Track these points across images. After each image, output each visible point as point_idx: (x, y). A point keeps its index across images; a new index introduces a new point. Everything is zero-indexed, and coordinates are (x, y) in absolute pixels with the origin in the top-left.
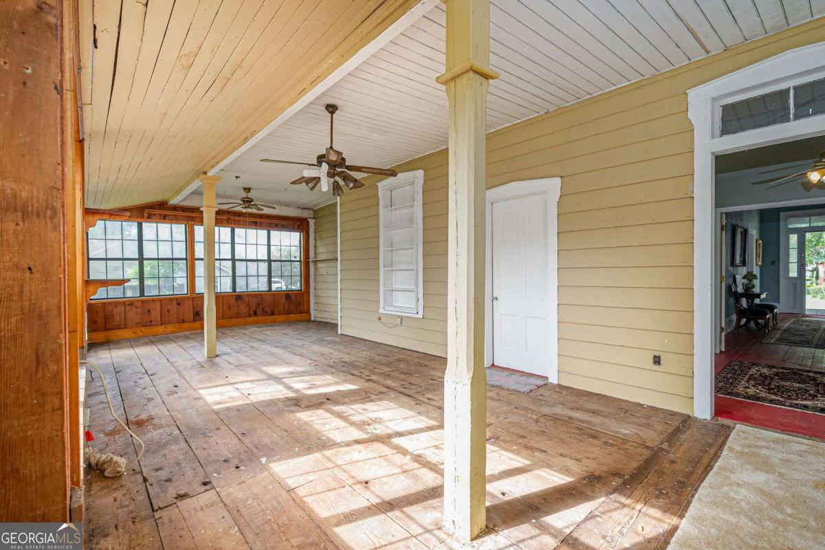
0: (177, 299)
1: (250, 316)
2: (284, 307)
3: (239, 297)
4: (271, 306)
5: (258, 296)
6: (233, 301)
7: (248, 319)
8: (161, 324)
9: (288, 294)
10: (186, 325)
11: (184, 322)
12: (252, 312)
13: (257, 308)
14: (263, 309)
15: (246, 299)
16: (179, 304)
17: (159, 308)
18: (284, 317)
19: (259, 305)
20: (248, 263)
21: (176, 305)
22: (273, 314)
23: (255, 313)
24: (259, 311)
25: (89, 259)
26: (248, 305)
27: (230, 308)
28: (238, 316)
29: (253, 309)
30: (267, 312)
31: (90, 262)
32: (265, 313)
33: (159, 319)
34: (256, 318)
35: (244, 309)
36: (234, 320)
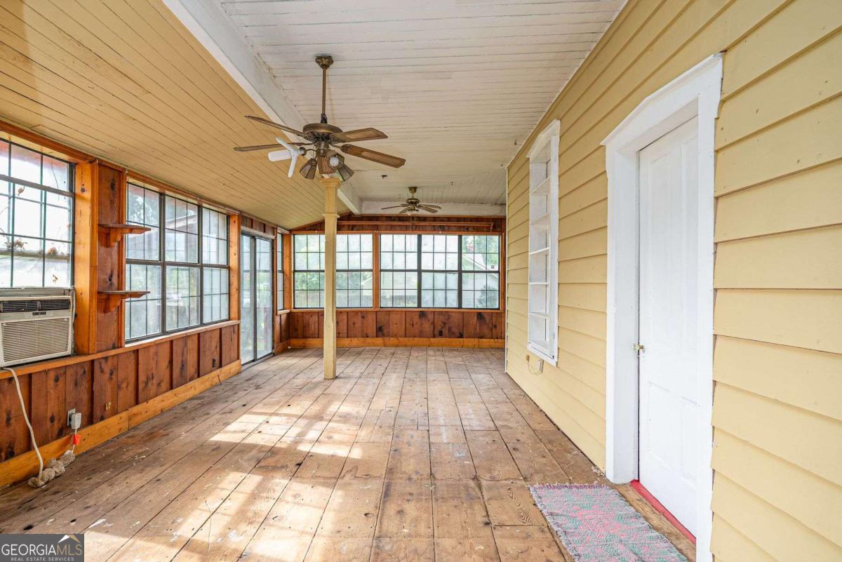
0: (361, 312)
1: (434, 337)
2: (475, 329)
3: (423, 314)
4: (458, 325)
5: (445, 313)
6: (416, 319)
7: (432, 340)
8: (348, 337)
9: (480, 313)
10: (369, 340)
11: (367, 337)
12: (437, 332)
13: (443, 327)
14: (450, 329)
15: (430, 317)
16: (363, 317)
17: (346, 321)
18: (475, 341)
19: (445, 324)
20: (435, 274)
21: (360, 318)
22: (461, 336)
23: (441, 334)
24: (445, 331)
25: (295, 271)
26: (433, 323)
27: (413, 325)
28: (421, 334)
29: (438, 328)
30: (453, 333)
31: (296, 273)
32: (451, 334)
33: (346, 331)
34: (442, 340)
35: (427, 327)
36: (417, 339)
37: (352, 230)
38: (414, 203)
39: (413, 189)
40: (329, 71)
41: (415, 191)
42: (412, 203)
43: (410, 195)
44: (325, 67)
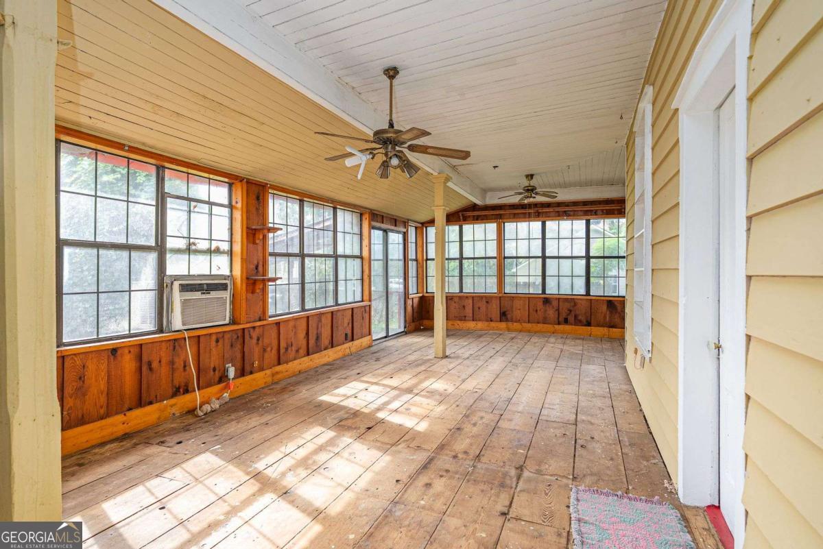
0: (486, 297)
1: (559, 324)
2: (605, 317)
3: (547, 301)
4: (585, 313)
5: (571, 301)
6: (540, 305)
7: (556, 326)
8: (473, 320)
9: (610, 301)
10: (493, 324)
11: (491, 321)
12: (561, 319)
13: (568, 315)
14: (576, 316)
15: (555, 303)
16: (487, 302)
17: (471, 304)
18: (604, 330)
19: (570, 311)
20: (560, 260)
21: (485, 302)
22: (589, 324)
23: (566, 321)
24: (571, 319)
25: (427, 260)
26: (558, 310)
27: (537, 311)
28: (545, 321)
29: (563, 315)
30: (580, 321)
31: (428, 262)
32: (578, 322)
33: (471, 315)
34: (567, 327)
35: (551, 313)
36: (540, 325)
37: (477, 220)
38: (531, 190)
39: (530, 177)
40: (395, 82)
41: (532, 178)
42: (528, 190)
43: (526, 183)
44: (392, 77)
